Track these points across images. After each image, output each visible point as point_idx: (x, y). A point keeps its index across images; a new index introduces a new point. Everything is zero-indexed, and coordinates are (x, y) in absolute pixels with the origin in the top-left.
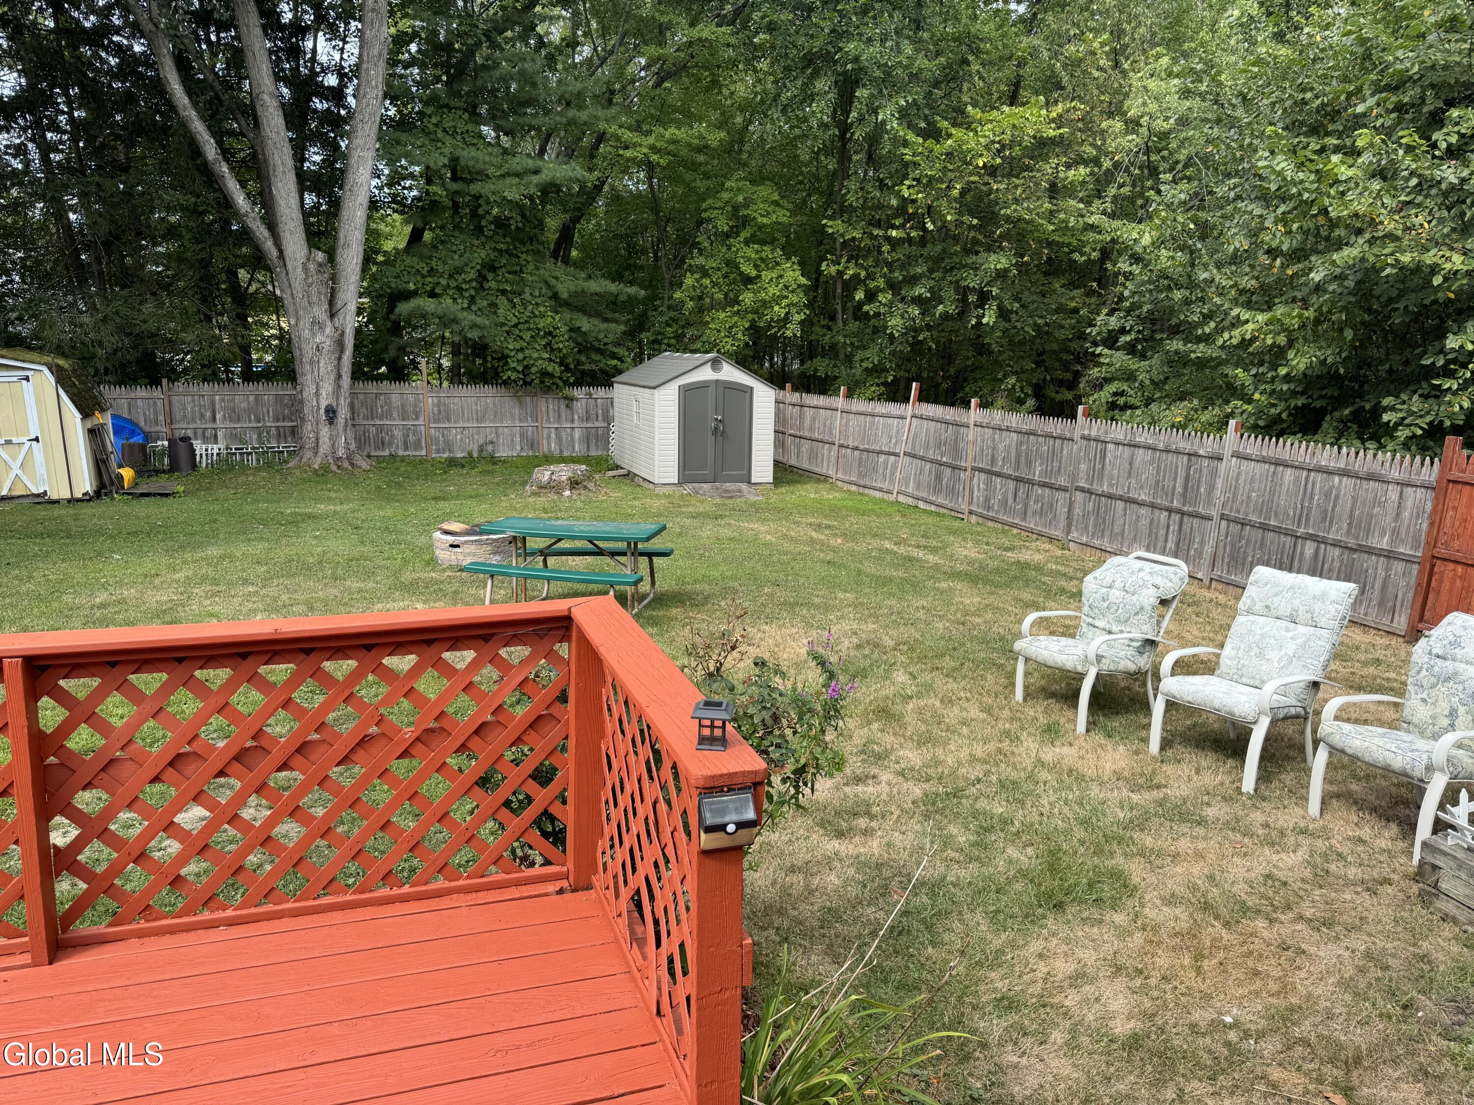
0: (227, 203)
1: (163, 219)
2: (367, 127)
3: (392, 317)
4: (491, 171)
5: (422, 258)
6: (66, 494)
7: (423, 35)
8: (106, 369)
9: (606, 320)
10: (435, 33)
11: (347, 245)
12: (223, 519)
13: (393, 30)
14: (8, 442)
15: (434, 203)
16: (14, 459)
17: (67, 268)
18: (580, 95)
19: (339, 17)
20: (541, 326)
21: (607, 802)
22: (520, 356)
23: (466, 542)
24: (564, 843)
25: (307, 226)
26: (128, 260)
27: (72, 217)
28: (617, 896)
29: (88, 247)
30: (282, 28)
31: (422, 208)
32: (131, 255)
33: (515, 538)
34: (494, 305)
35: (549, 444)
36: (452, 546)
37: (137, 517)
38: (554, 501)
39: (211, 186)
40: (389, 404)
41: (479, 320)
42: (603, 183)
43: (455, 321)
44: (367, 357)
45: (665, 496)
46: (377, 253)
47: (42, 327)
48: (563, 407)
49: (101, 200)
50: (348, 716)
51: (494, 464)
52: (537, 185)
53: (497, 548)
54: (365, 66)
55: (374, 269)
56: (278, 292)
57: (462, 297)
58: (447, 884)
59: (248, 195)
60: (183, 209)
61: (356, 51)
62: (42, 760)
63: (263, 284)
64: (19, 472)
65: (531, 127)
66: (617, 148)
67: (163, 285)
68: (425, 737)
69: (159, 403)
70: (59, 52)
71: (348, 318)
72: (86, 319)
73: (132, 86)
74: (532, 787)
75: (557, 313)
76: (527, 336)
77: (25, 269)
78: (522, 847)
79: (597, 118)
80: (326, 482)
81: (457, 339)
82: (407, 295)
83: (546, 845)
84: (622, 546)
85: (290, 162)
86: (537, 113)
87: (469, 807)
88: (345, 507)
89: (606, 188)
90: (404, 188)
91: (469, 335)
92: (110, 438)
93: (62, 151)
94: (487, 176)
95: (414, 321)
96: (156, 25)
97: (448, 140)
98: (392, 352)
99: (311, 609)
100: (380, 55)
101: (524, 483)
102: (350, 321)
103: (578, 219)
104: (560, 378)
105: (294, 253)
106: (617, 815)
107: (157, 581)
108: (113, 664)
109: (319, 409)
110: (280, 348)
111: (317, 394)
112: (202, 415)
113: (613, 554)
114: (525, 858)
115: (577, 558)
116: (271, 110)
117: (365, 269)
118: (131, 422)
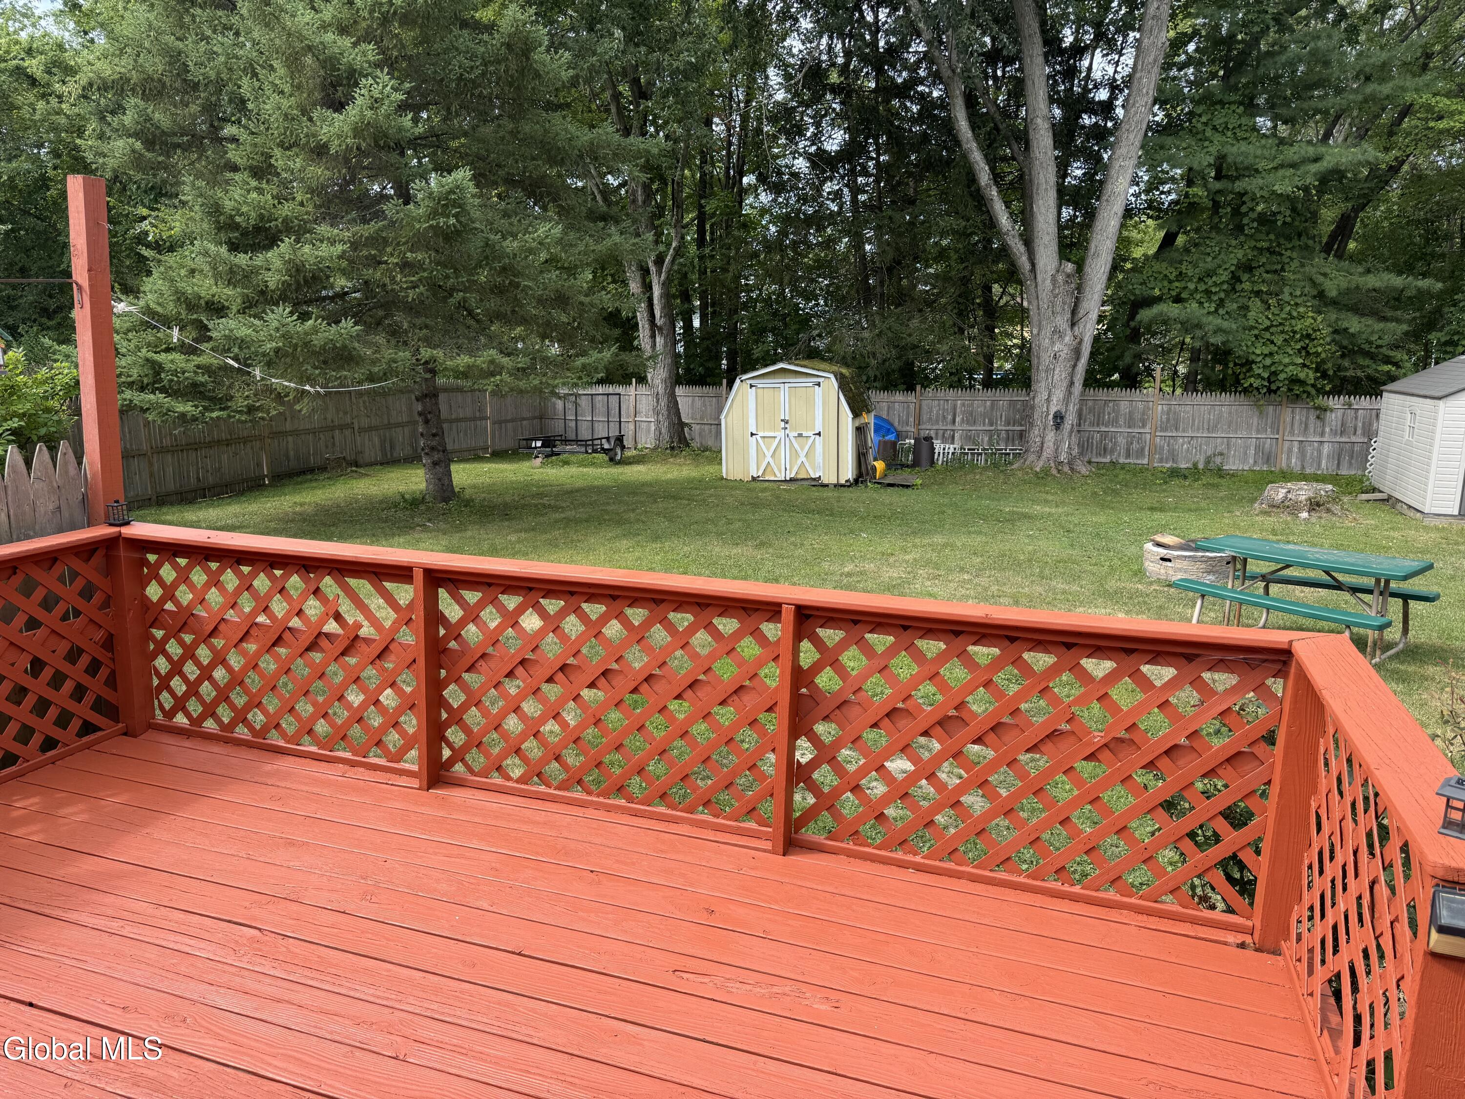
0: (992, 223)
1: (936, 243)
2: (1131, 136)
3: (1132, 324)
4: (1262, 165)
5: (1172, 262)
6: (834, 481)
7: (1203, 33)
8: (875, 376)
9: (1384, 319)
10: (1218, 27)
11: (1097, 255)
12: (950, 512)
13: (1172, 34)
14: (800, 435)
15: (1192, 205)
16: (802, 449)
17: (858, 292)
18: (1384, 66)
19: (1118, 31)
20: (1297, 328)
21: (1310, 867)
22: (1268, 361)
23: (1178, 557)
24: (1252, 896)
25: (1061, 238)
26: (905, 282)
27: (868, 247)
28: (1311, 972)
29: (875, 272)
30: (1062, 52)
31: (1179, 212)
32: (907, 277)
33: (1234, 558)
34: (1245, 308)
35: (1289, 458)
36: (1163, 559)
37: (883, 504)
38: (1286, 523)
39: (980, 209)
40: (1117, 411)
41: (1225, 325)
42: (1403, 162)
43: (1199, 326)
44: (1101, 364)
45: (1437, 529)
46: (1125, 260)
47: (833, 342)
48: (1312, 417)
49: (892, 231)
50: (1040, 709)
51: (1221, 477)
52: (1315, 174)
53: (1212, 566)
54: (1138, 75)
55: (1120, 277)
56: (1025, 304)
57: (1210, 300)
58: (1118, 897)
59: (1011, 214)
60: (955, 232)
61: (1131, 62)
62: (798, 689)
63: (1013, 297)
64: (804, 459)
65: (1317, 111)
66: (1427, 120)
67: (929, 302)
68: (1113, 745)
69: (912, 406)
70: (875, 109)
71: (1088, 326)
72: (866, 334)
73: (928, 128)
74: (1221, 825)
75: (1320, 313)
76: (1279, 340)
77: (829, 294)
78: (1203, 886)
79: (1404, 89)
80: (1045, 485)
81: (1197, 344)
82: (1150, 302)
83: (1232, 892)
84: (1369, 582)
85: (1052, 179)
86: (1327, 94)
87: (1149, 829)
88: (1060, 510)
89: (1406, 167)
90: (1162, 193)
91: (1212, 340)
92: (871, 434)
93: (867, 192)
94: (1257, 171)
95: (1154, 327)
96: (953, 71)
97: (1217, 138)
98: (1128, 359)
99: (1017, 603)
100: (1155, 61)
101: (1253, 500)
102: (1090, 328)
103: (1363, 207)
104: (1313, 386)
105: (1046, 265)
106: (1322, 884)
107: (891, 560)
108: (856, 622)
109: (1048, 414)
110: (1019, 356)
111: (1048, 400)
112: (944, 417)
113: (1355, 590)
114: (1204, 899)
115: (1307, 589)
116: (1042, 132)
117: (1111, 277)
118: (887, 421)
